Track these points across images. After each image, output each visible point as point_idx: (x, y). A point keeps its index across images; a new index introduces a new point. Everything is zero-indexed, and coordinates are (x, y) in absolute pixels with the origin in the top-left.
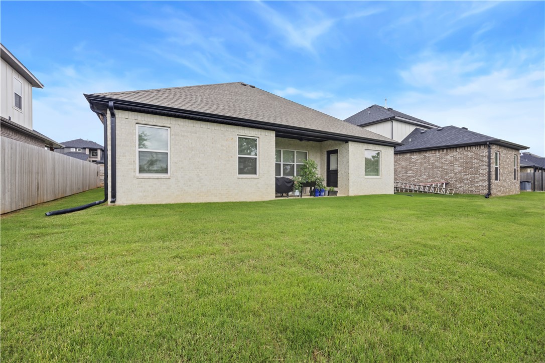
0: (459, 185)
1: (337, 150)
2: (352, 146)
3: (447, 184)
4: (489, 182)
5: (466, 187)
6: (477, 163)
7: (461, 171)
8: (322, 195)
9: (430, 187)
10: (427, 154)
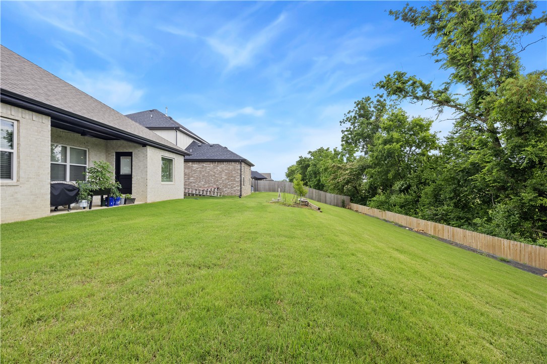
0: (225, 189)
1: (132, 152)
2: (150, 151)
3: (218, 188)
4: (241, 187)
5: (229, 191)
6: (235, 174)
7: (226, 179)
8: (118, 205)
9: (207, 191)
10: (205, 164)
